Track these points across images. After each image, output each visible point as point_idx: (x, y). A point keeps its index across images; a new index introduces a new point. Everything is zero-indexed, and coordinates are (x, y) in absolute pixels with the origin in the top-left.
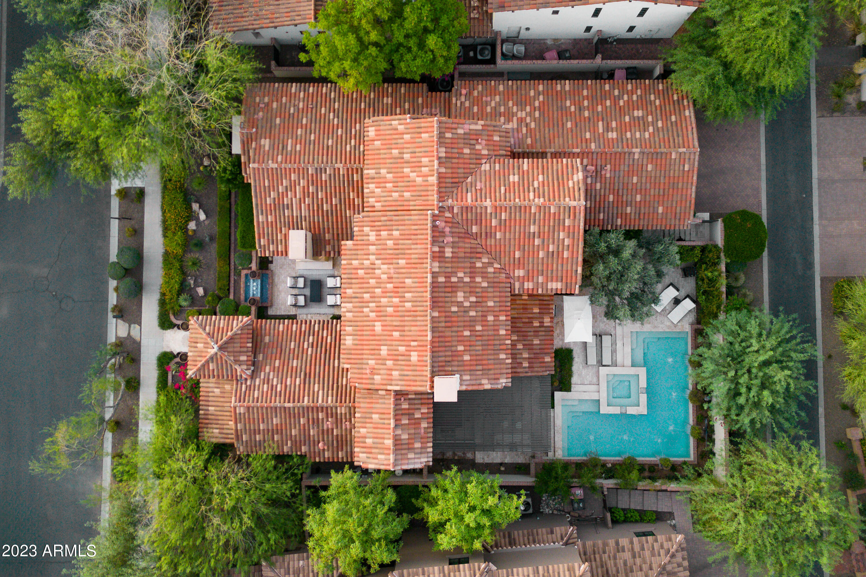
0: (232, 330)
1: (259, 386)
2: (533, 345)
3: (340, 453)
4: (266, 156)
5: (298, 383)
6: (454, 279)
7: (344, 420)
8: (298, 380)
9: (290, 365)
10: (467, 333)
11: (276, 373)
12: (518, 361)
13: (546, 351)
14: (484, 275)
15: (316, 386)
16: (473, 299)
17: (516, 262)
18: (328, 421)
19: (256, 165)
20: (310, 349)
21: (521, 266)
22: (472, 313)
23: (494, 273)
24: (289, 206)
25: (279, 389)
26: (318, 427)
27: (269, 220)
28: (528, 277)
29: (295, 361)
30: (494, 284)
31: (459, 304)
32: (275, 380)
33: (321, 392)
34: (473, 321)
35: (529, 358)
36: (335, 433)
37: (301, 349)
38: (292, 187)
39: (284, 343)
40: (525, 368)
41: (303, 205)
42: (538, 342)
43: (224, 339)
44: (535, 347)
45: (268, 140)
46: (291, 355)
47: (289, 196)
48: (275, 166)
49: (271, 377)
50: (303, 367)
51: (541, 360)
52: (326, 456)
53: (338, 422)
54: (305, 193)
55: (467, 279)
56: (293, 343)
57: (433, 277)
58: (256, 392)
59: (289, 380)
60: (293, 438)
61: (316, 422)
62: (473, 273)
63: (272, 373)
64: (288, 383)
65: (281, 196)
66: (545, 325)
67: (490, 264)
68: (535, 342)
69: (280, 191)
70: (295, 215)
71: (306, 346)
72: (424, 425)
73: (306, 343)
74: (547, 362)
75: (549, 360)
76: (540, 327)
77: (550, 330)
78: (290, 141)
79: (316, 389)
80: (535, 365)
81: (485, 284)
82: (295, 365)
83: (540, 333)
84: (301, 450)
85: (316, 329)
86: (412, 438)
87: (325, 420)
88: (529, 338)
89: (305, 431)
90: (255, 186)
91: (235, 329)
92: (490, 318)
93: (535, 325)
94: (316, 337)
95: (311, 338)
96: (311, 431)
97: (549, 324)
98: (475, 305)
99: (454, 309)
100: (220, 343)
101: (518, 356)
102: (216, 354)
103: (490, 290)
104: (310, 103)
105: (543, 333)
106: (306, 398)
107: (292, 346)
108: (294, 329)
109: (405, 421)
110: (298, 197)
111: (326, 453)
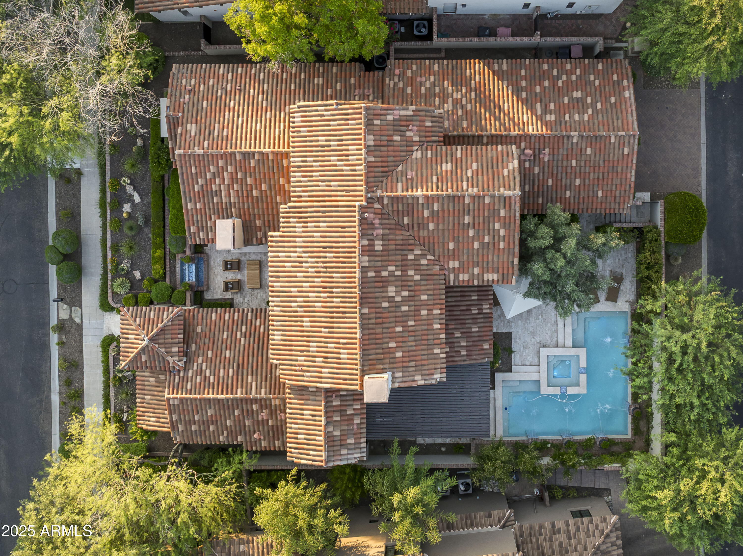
0: (162, 322)
1: (192, 377)
2: (471, 332)
3: (276, 442)
4: (192, 143)
5: (231, 374)
6: (384, 274)
7: (278, 412)
8: (231, 371)
9: (223, 355)
10: (399, 329)
11: (209, 364)
12: (456, 349)
13: (485, 338)
14: (417, 268)
15: (250, 377)
16: (405, 293)
17: (451, 253)
18: (262, 412)
19: (181, 152)
20: (243, 339)
21: (456, 257)
22: (405, 308)
23: (427, 265)
24: (218, 193)
25: (212, 381)
26: (253, 418)
27: (198, 207)
28: (463, 269)
29: (228, 352)
30: (426, 277)
31: (391, 300)
32: (208, 371)
33: (254, 384)
34: (406, 315)
35: (467, 346)
36: (270, 424)
37: (233, 339)
38: (219, 173)
39: (217, 333)
40: (463, 356)
41: (231, 191)
42: (477, 329)
43: (155, 331)
44: (473, 334)
45: (194, 125)
46: (224, 346)
47: (217, 183)
48: (201, 152)
49: (204, 368)
50: (236, 358)
51: (480, 347)
52: (263, 445)
53: (273, 412)
54: (234, 179)
55: (398, 273)
56: (225, 333)
57: (362, 272)
58: (189, 384)
59: (222, 371)
60: (229, 429)
61: (251, 413)
62: (404, 266)
63: (204, 365)
64: (221, 374)
65: (208, 183)
66: (484, 311)
67: (423, 256)
68: (473, 330)
69: (208, 177)
70: (224, 201)
71: (238, 336)
72: (357, 421)
73: (239, 333)
74: (486, 349)
75: (488, 347)
76: (478, 314)
77: (489, 317)
78: (217, 125)
79: (249, 381)
80: (473, 353)
81: (418, 277)
82: (228, 355)
83: (479, 321)
84: (237, 440)
85: (249, 318)
86: (345, 434)
87: (259, 412)
88: (467, 326)
89: (239, 422)
90: (182, 174)
91: (165, 321)
92: (424, 312)
93: (473, 312)
94: (249, 326)
95: (244, 327)
96: (246, 422)
97: (488, 311)
98: (406, 300)
99: (385, 304)
100: (150, 335)
101: (456, 345)
102: (147, 346)
103: (423, 283)
104: (238, 85)
105: (482, 320)
106: (239, 390)
107: (225, 336)
108: (227, 318)
109: (337, 418)
110: (226, 183)
111: (263, 443)
